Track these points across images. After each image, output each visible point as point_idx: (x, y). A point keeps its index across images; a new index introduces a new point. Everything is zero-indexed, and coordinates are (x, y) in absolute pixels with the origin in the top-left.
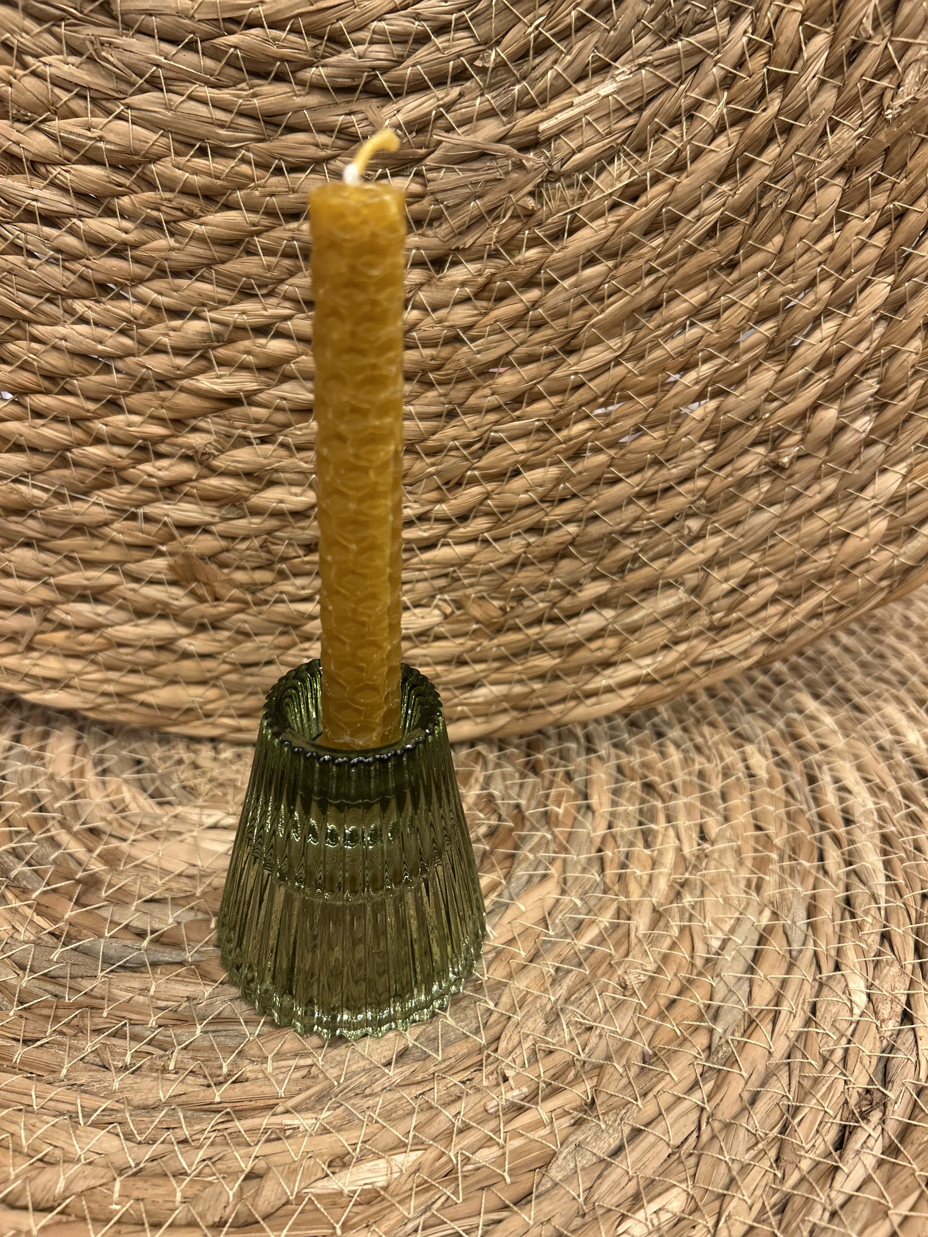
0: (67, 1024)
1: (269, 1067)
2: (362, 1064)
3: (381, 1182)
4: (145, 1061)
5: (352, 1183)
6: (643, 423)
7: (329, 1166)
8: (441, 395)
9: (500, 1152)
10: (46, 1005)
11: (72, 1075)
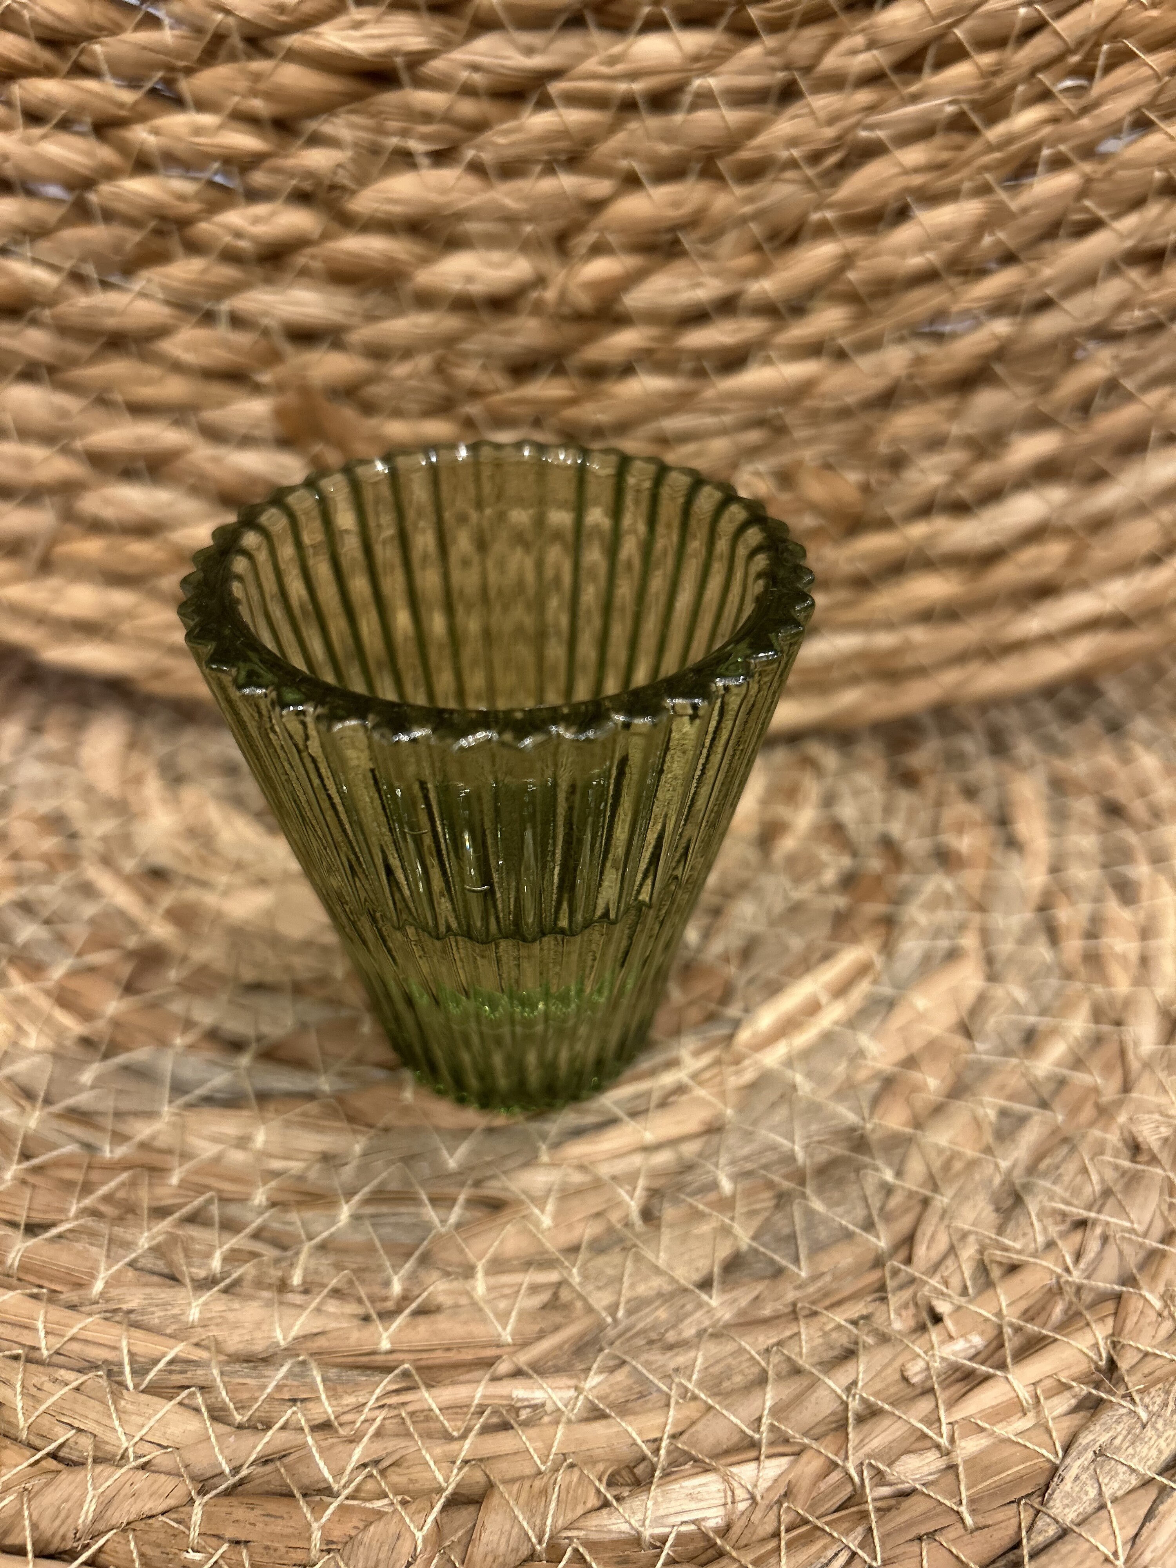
0: (108, 1199)
1: (480, 1285)
2: (657, 1283)
3: (714, 1519)
4: (247, 1270)
5: (658, 1521)
6: (1152, 104)
7: (610, 1484)
8: (771, 53)
9: (941, 1463)
10: (68, 1163)
11: (113, 1293)
